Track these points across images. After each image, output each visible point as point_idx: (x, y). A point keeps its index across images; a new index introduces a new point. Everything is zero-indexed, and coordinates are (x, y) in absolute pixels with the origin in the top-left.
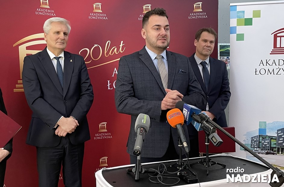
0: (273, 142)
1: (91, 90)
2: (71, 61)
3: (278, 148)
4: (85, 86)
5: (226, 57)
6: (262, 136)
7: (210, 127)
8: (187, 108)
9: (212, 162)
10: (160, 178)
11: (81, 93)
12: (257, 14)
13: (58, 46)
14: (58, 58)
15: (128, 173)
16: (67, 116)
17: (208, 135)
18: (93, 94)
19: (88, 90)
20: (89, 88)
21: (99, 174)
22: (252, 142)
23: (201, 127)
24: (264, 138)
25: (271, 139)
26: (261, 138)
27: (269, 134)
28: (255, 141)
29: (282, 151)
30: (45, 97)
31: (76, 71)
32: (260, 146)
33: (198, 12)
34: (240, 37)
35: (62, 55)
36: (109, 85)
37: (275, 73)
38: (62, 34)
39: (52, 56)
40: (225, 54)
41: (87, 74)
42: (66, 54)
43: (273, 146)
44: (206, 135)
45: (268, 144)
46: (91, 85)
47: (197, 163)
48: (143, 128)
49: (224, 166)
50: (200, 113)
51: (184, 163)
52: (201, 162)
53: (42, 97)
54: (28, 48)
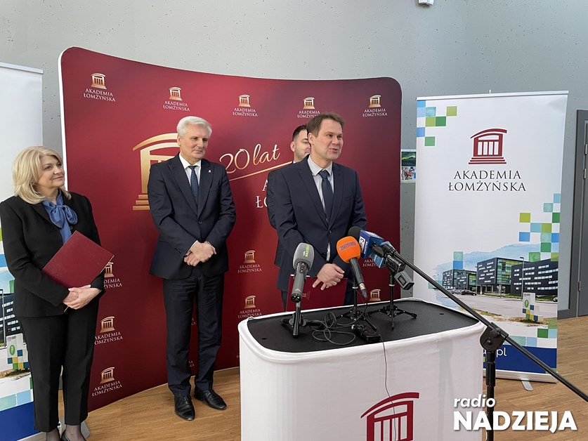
0: (472, 278)
1: (233, 210)
2: (210, 171)
3: (479, 287)
4: (226, 204)
5: (409, 168)
6: (458, 271)
7: (397, 263)
8: (365, 236)
9: (398, 310)
10: (327, 333)
11: (221, 212)
12: (452, 111)
13: (194, 154)
14: (193, 168)
15: (283, 325)
16: (202, 241)
17: (394, 274)
18: (235, 214)
19: (230, 208)
20: (232, 206)
21: (243, 327)
22: (444, 279)
23: (384, 262)
24: (460, 273)
25: (470, 274)
26: (456, 274)
27: (465, 268)
28: (448, 278)
29: (483, 291)
30: (175, 217)
31: (215, 185)
32: (455, 284)
33: (375, 108)
34: (430, 141)
35: (199, 164)
36: (258, 202)
37: (476, 189)
38: (201, 140)
39: (185, 164)
40: (408, 164)
41: (229, 188)
42: (204, 162)
43: (471, 284)
44: (390, 273)
45: (465, 281)
46: (232, 203)
47: (378, 311)
48: (305, 263)
49: (415, 316)
50: (383, 244)
51: (359, 312)
52: (382, 311)
53: (172, 216)
54: (152, 153)
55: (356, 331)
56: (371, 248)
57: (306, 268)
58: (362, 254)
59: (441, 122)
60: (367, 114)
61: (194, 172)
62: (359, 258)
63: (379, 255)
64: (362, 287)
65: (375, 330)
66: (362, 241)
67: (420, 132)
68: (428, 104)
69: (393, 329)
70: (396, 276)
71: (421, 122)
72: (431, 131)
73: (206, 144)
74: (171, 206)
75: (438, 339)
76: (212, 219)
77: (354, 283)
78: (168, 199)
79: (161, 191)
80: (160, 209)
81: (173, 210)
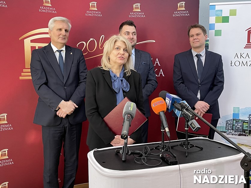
0: (245, 125)
3: (250, 131)
4: (83, 75)
6: (236, 120)
7: (189, 114)
8: (169, 97)
9: (191, 145)
10: (144, 159)
11: (80, 81)
13: (60, 41)
14: (60, 51)
15: (116, 154)
17: (188, 121)
19: (85, 78)
21: (91, 155)
23: (181, 114)
30: (48, 84)
31: (75, 62)
33: (181, 11)
34: (218, 33)
35: (64, 49)
37: (248, 65)
38: (63, 31)
39: (55, 49)
41: (85, 65)
42: (67, 47)
43: (245, 128)
44: (186, 121)
45: (241, 127)
47: (178, 145)
48: (130, 115)
49: (202, 149)
50: (181, 102)
51: (165, 145)
52: (181, 145)
53: (46, 84)
54: (32, 41)
55: (163, 158)
56: (173, 105)
57: (131, 118)
58: (168, 109)
59: (226, 20)
60: (176, 14)
61: (60, 55)
62: (165, 111)
63: (179, 109)
64: (167, 130)
65: (175, 157)
66: (168, 101)
67: (212, 27)
68: (217, 8)
69: (187, 156)
70: (189, 123)
71: (212, 20)
72: (219, 26)
73: (68, 34)
74: (45, 77)
75: (215, 163)
76: (74, 85)
77: (162, 127)
78: (44, 73)
79: (39, 67)
80: (38, 79)
81: (47, 79)
